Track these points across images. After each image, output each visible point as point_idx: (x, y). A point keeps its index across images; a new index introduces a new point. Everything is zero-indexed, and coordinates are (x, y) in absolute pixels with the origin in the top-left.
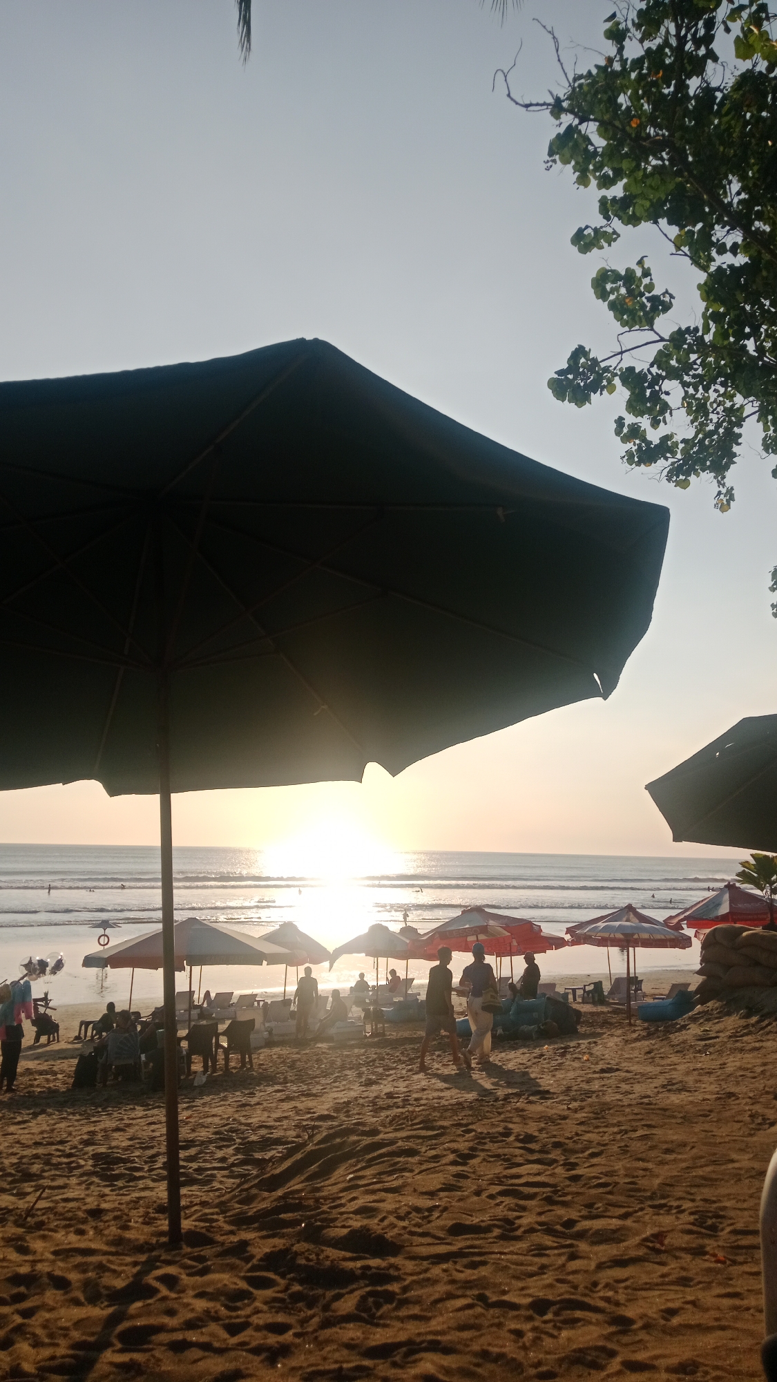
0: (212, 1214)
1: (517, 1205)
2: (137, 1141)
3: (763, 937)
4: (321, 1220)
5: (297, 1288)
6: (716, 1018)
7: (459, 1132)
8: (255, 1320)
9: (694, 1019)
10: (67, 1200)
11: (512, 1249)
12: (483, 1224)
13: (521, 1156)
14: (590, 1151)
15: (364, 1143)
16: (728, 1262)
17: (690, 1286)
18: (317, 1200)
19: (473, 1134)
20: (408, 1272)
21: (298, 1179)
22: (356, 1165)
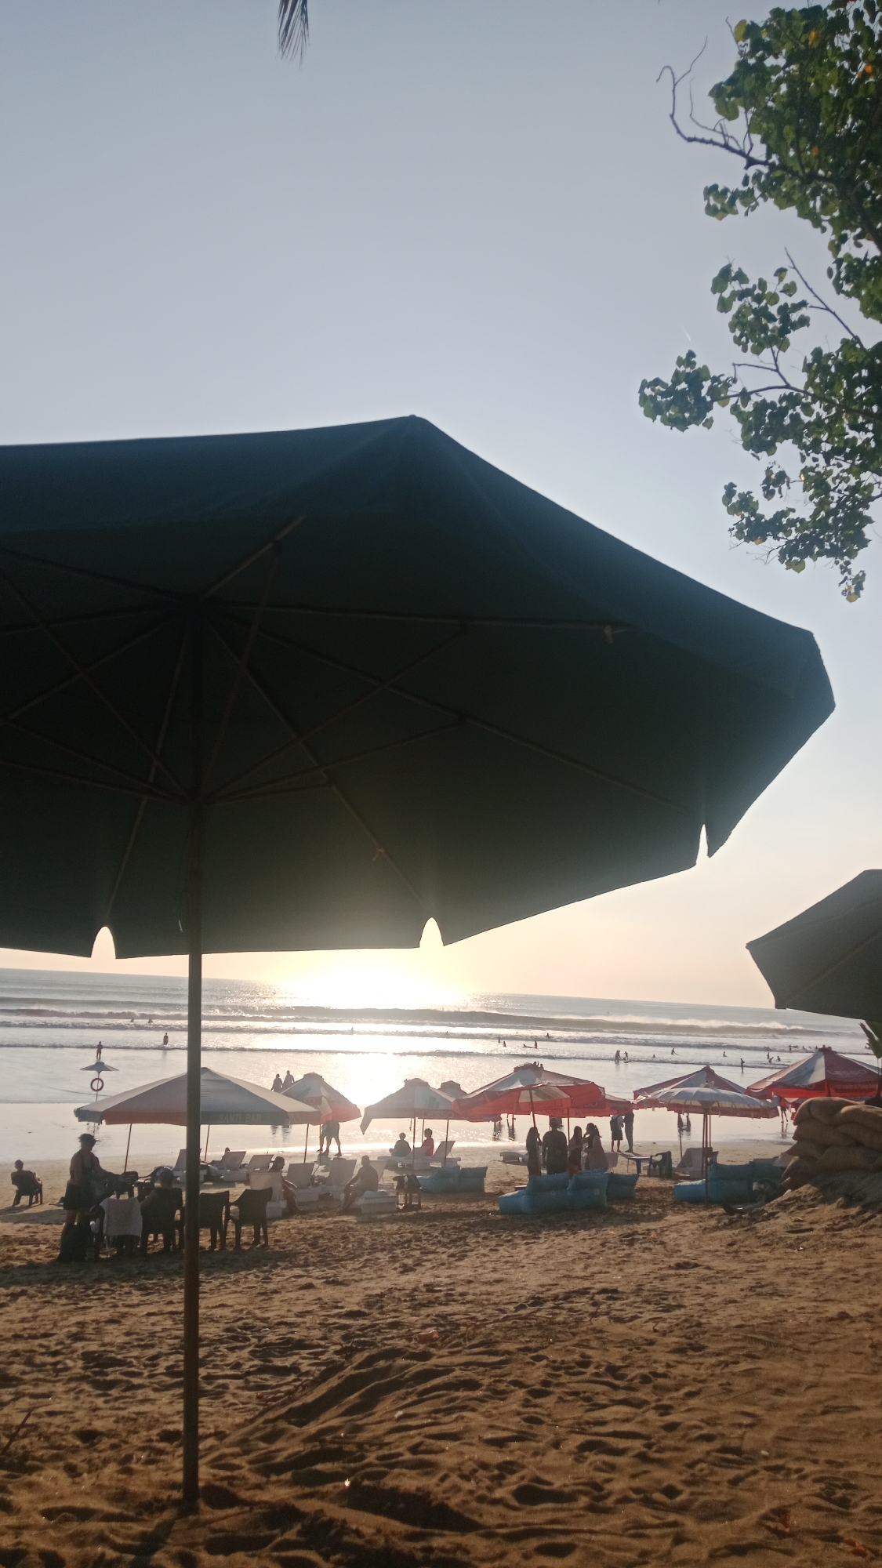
0: (232, 1455)
1: (604, 1463)
2: (135, 1337)
3: (867, 1114)
4: (369, 1477)
6: (810, 1206)
7: (528, 1358)
9: (784, 1206)
10: (51, 1414)
11: (603, 1526)
12: (566, 1490)
13: (604, 1394)
14: (687, 1389)
15: (414, 1369)
16: (869, 1554)
18: (360, 1445)
19: (544, 1362)
20: (480, 1556)
21: (335, 1411)
22: (404, 1399)
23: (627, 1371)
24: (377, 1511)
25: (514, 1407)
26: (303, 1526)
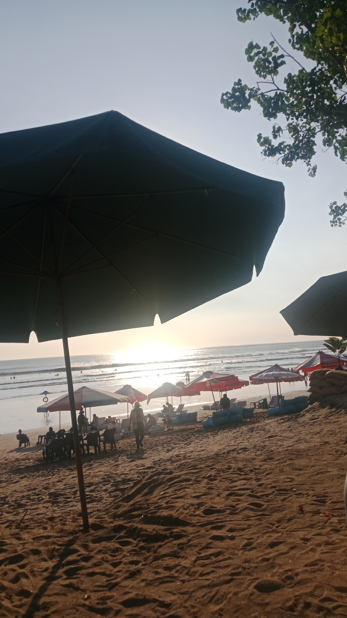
0: (102, 515)
1: (236, 499)
2: (68, 485)
3: (336, 373)
4: (150, 514)
5: (142, 544)
6: (318, 410)
7: (209, 469)
8: (124, 560)
9: (308, 411)
10: (38, 514)
11: (235, 518)
12: (222, 509)
13: (236, 477)
14: (267, 472)
15: (167, 478)
16: (331, 516)
17: (315, 528)
18: (148, 505)
19: (215, 469)
20: (191, 533)
21: (139, 496)
22: (164, 488)
23: (245, 469)
24: (154, 524)
25: (203, 485)
26: (126, 531)
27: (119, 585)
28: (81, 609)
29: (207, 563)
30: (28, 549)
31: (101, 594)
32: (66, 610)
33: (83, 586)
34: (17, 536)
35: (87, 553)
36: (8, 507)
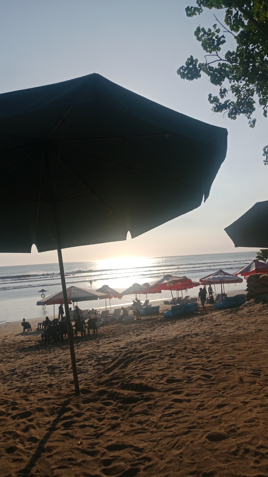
0: (89, 383)
1: (191, 372)
2: (61, 361)
3: (267, 277)
4: (126, 382)
5: (120, 404)
6: (253, 305)
7: (169, 349)
8: (107, 416)
9: (245, 306)
10: (40, 382)
11: (191, 386)
12: (180, 379)
13: (191, 356)
14: (214, 352)
15: (138, 356)
16: (264, 385)
17: (252, 394)
18: (124, 375)
19: (174, 349)
20: (157, 396)
21: (117, 369)
22: (136, 363)
23: (198, 349)
24: (129, 389)
25: (166, 361)
26: (108, 395)
27: (104, 434)
28: (76, 451)
29: (170, 419)
30: (35, 408)
31: (90, 441)
32: (64, 452)
33: (77, 435)
34: (26, 398)
35: (79, 411)
36: (17, 377)
